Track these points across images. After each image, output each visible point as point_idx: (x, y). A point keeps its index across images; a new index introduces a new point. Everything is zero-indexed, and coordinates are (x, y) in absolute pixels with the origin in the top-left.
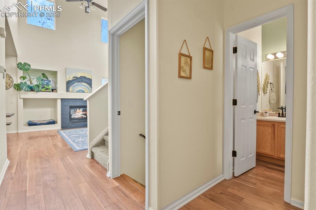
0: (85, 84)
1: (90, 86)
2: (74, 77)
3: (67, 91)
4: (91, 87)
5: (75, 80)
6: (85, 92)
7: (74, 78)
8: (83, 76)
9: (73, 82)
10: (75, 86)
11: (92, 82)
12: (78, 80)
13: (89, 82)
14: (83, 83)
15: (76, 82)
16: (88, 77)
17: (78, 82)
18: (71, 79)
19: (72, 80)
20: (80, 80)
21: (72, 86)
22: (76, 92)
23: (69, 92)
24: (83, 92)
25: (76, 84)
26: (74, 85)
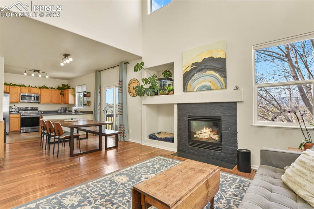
0: (212, 72)
1: (221, 75)
2: (193, 64)
3: (184, 91)
4: (225, 77)
5: (195, 69)
6: (212, 88)
7: (194, 66)
8: (207, 57)
9: (192, 74)
10: (194, 80)
11: (225, 66)
12: (200, 68)
13: (219, 66)
14: (209, 72)
15: (196, 73)
16: (218, 57)
17: (200, 70)
18: (188, 70)
19: (191, 70)
20: (204, 67)
21: (191, 79)
22: (196, 91)
23: (186, 92)
24: (209, 89)
25: (196, 76)
26: (193, 78)
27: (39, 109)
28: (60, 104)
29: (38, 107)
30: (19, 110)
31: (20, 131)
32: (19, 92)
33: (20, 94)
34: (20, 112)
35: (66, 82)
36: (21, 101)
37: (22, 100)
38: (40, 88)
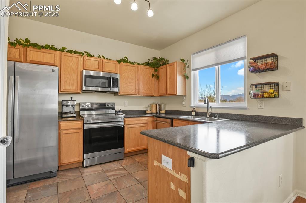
27: (117, 108)
28: (152, 96)
29: (114, 104)
30: (81, 110)
31: (83, 162)
32: (80, 68)
33: (82, 72)
34: (81, 113)
35: (157, 54)
36: (84, 88)
37: (85, 85)
38: (119, 62)
